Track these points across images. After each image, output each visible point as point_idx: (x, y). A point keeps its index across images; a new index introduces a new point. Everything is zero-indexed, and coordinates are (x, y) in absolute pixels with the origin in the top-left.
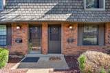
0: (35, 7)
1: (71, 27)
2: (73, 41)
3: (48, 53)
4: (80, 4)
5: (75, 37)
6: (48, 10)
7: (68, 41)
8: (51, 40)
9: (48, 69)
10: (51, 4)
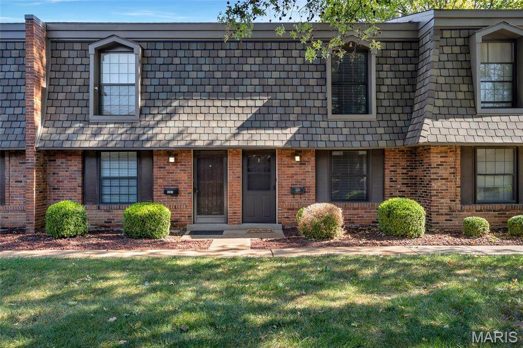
0: (213, 110)
1: (298, 159)
2: (303, 191)
3: (243, 222)
4: (318, 103)
5: (310, 180)
6: (244, 118)
7: (293, 192)
8: (249, 189)
9: (250, 239)
10: (251, 103)
